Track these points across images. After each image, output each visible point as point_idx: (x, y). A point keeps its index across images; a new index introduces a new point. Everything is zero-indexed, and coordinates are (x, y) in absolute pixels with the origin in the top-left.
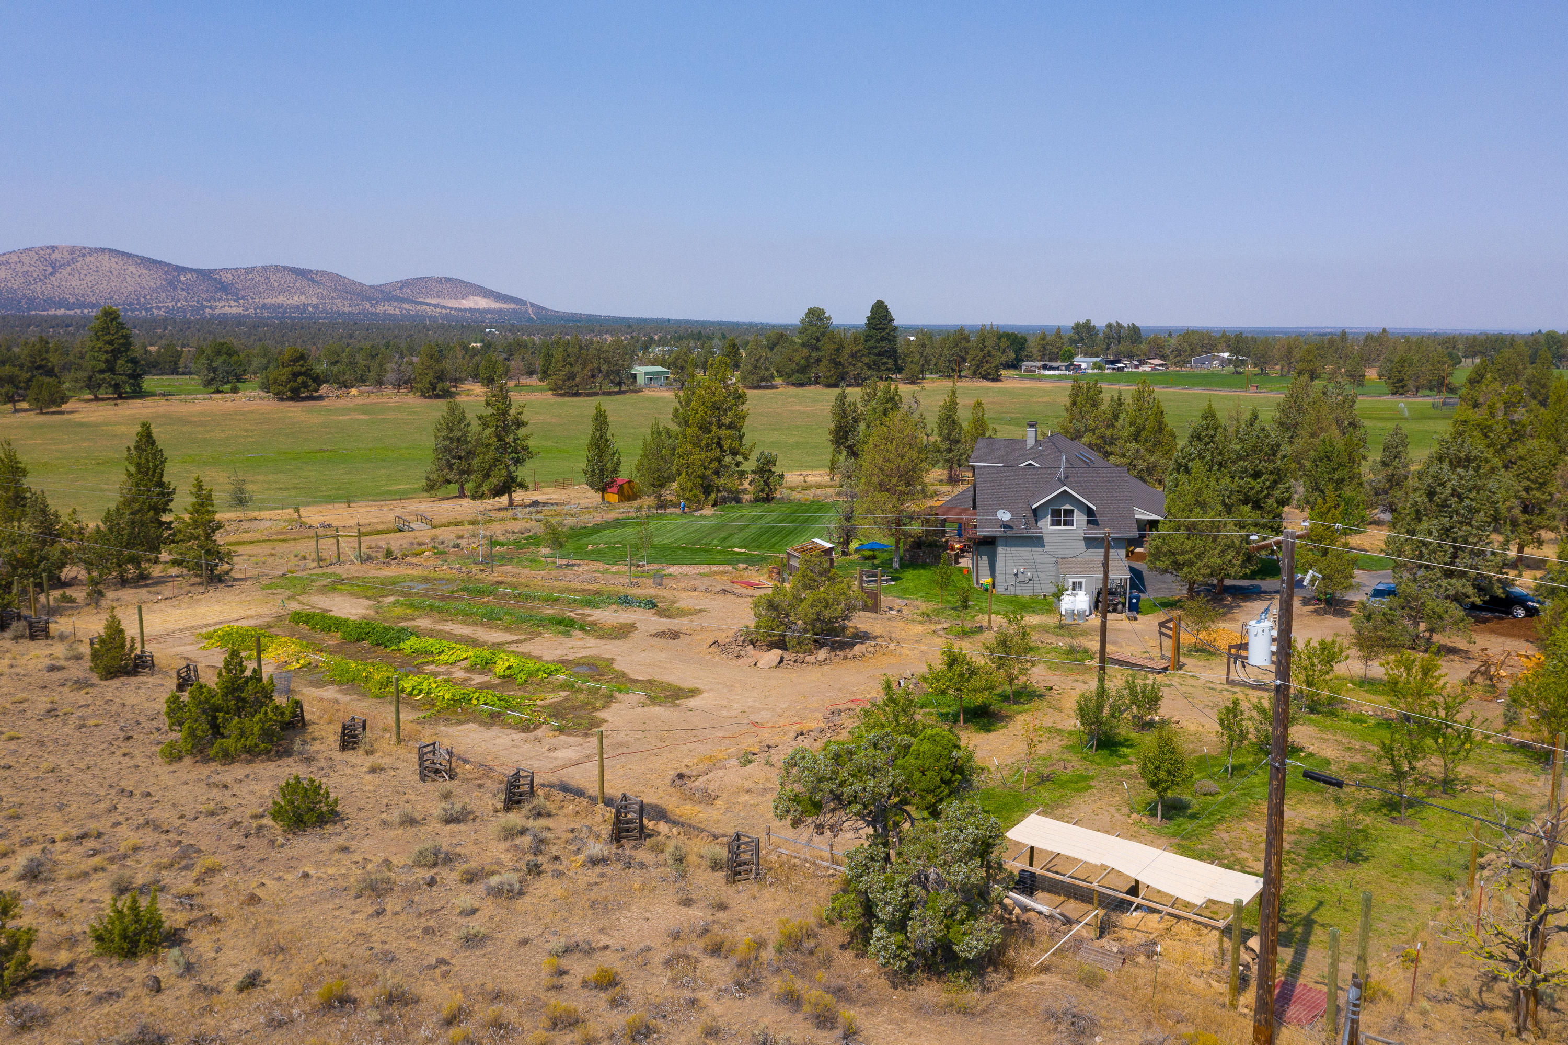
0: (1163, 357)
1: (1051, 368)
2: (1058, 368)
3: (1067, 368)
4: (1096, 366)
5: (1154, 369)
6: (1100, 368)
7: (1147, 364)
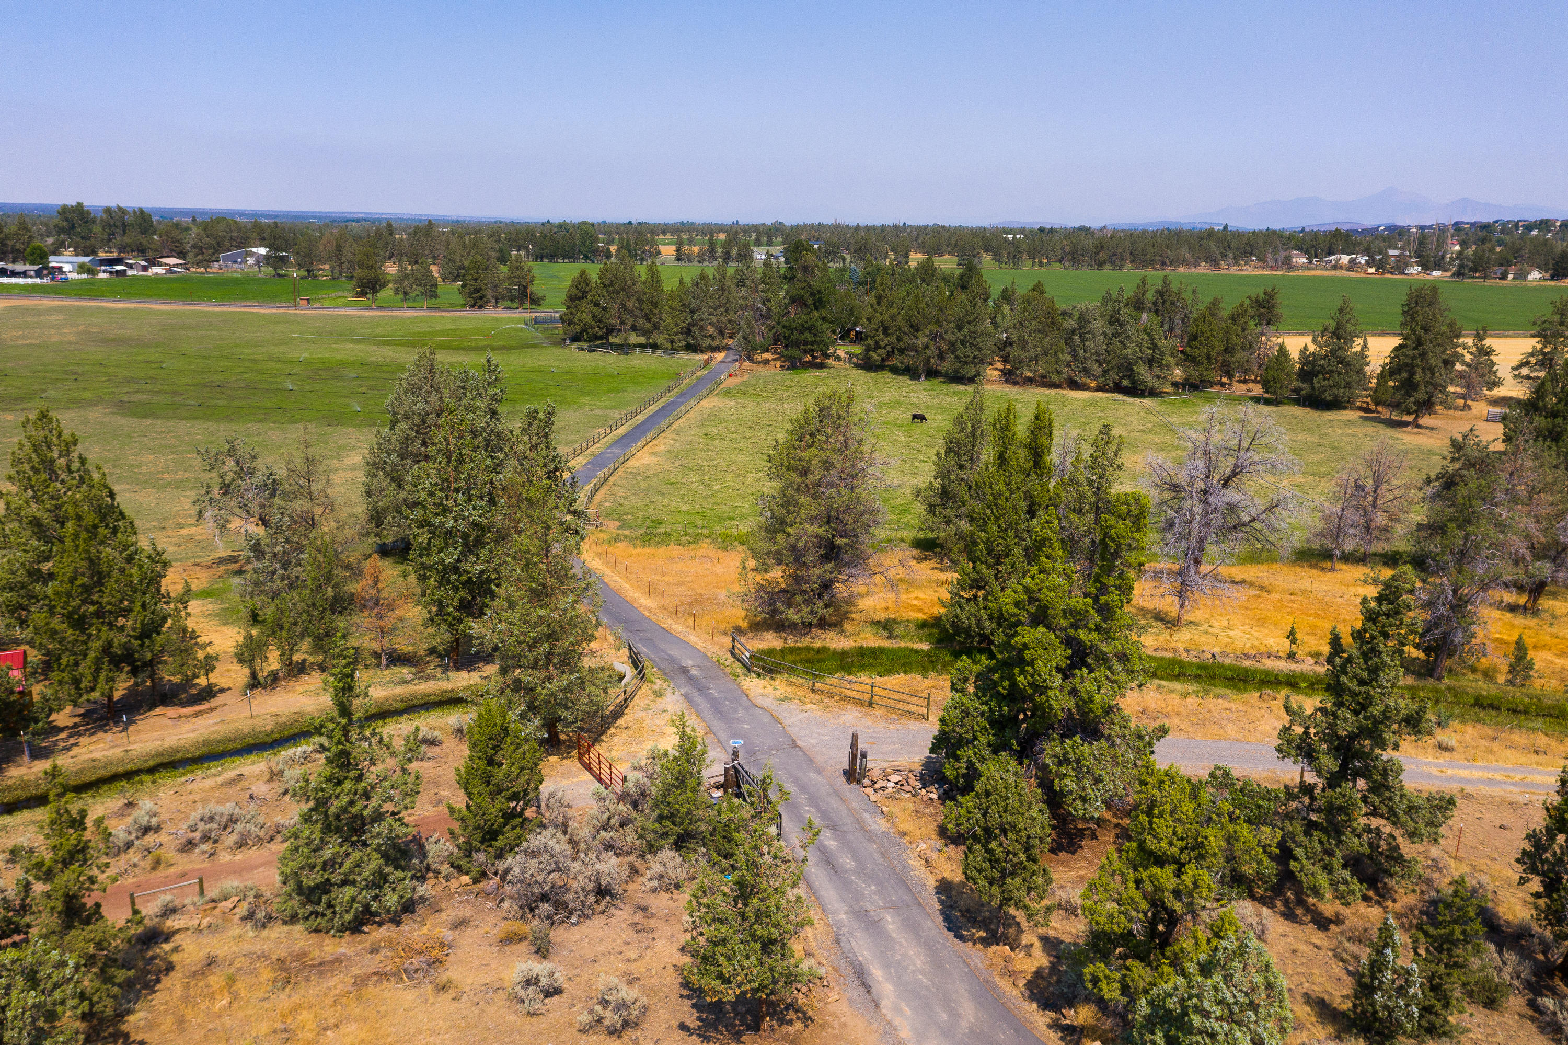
0: (181, 255)
1: (14, 274)
2: (24, 274)
3: (39, 274)
4: (82, 268)
5: (170, 271)
6: (89, 271)
7: (160, 264)
